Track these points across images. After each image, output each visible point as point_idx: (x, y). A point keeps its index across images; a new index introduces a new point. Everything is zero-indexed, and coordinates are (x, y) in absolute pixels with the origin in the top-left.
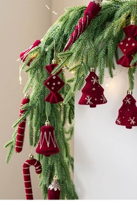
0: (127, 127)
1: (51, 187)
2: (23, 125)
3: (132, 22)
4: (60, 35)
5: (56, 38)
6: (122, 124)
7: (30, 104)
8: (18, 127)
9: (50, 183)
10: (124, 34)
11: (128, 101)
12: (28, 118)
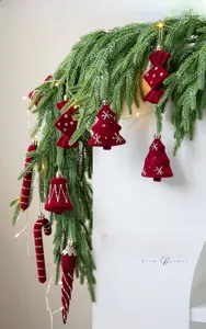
0: (155, 180)
1: (65, 252)
2: (29, 176)
3: (158, 48)
4: (73, 68)
5: (67, 70)
6: (148, 175)
7: (37, 151)
8: (23, 179)
9: (64, 248)
10: (150, 63)
11: (155, 147)
12: (36, 168)
